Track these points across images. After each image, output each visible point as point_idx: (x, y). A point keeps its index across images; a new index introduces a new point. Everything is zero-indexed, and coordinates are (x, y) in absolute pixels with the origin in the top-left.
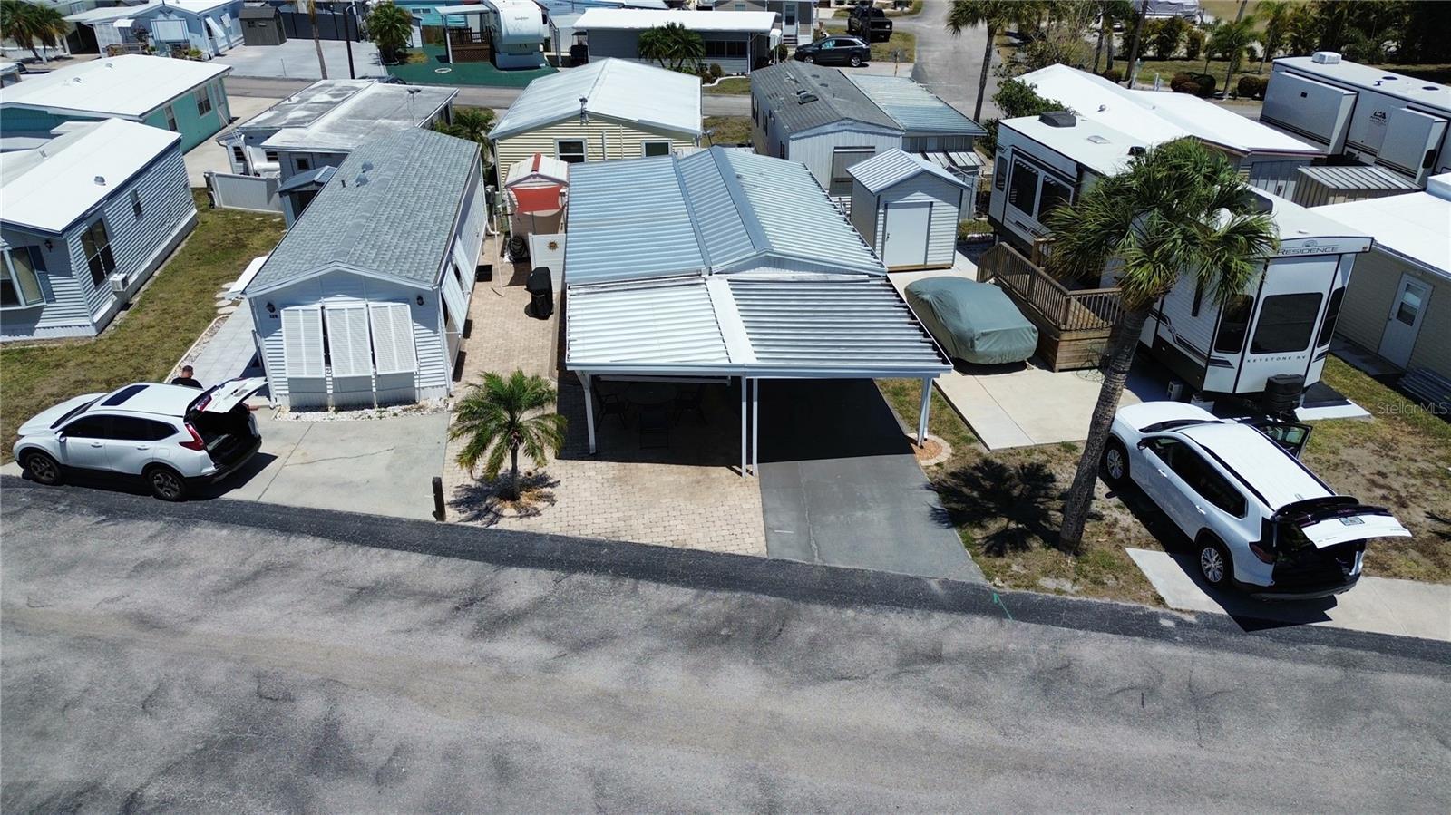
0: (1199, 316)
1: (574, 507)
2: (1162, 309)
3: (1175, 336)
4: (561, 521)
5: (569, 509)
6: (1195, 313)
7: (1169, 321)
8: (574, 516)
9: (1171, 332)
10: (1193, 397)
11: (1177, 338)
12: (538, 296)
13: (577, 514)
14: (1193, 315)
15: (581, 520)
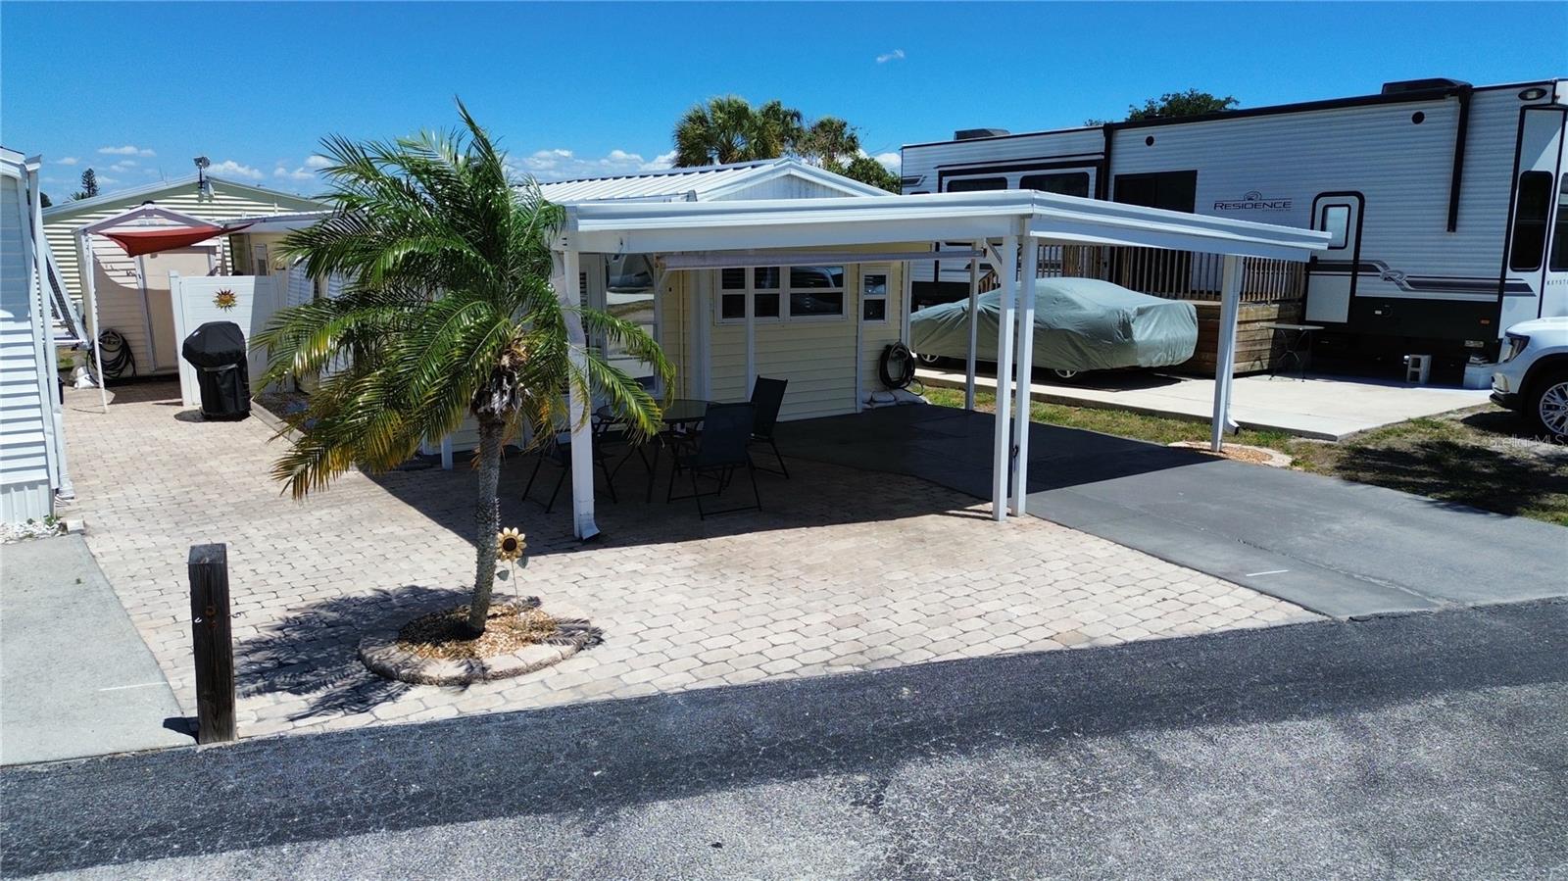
0: (1458, 229)
1: (671, 626)
2: (1361, 255)
3: (1404, 282)
4: (672, 660)
5: (663, 632)
6: (1452, 225)
7: (1384, 266)
8: (697, 642)
9: (1393, 280)
10: (1471, 361)
11: (1411, 283)
12: (220, 368)
13: (700, 636)
14: (1448, 230)
15: (729, 647)
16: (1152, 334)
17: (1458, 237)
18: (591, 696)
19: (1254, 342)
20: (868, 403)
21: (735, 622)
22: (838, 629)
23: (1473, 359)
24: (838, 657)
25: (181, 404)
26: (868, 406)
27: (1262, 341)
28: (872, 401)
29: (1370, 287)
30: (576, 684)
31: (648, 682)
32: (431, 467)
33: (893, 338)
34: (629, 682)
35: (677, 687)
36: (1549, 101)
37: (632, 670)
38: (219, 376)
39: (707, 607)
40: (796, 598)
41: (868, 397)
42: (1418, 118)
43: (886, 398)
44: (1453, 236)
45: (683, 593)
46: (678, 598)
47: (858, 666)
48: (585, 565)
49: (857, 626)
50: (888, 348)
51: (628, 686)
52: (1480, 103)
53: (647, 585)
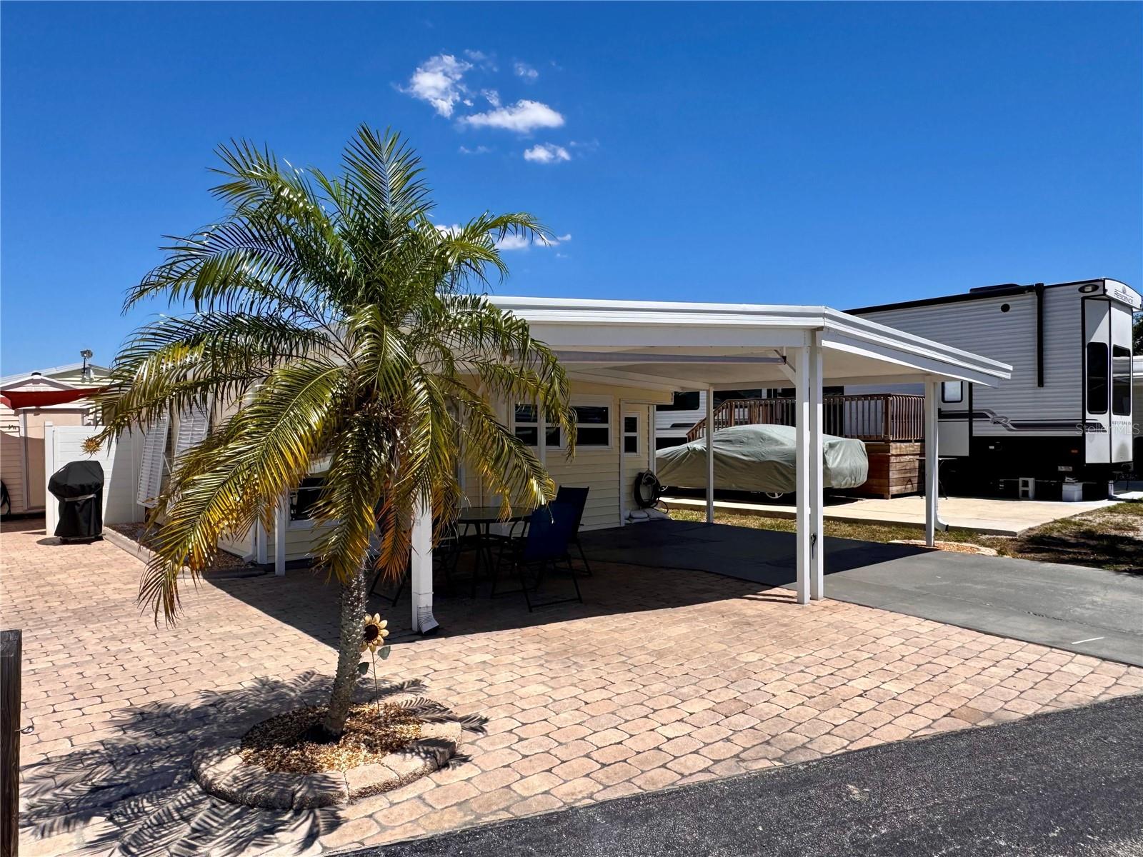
0: (1045, 385)
1: (546, 720)
2: (974, 405)
3: (1009, 425)
4: (563, 762)
5: (541, 728)
6: (1041, 383)
7: (992, 413)
8: (583, 739)
9: (999, 423)
10: (1066, 481)
11: (1014, 425)
12: (80, 498)
13: (583, 731)
14: (1039, 386)
15: (620, 743)
16: (840, 463)
17: (1045, 391)
18: (486, 816)
19: (906, 471)
20: (628, 519)
21: (613, 713)
22: (727, 717)
23: (1067, 479)
24: (745, 750)
25: (44, 533)
26: (628, 522)
27: (911, 470)
28: (631, 517)
29: (983, 429)
30: (462, 800)
31: (546, 793)
32: (266, 574)
33: (643, 467)
34: (526, 794)
35: (584, 798)
36: (1102, 293)
37: (523, 777)
38: (78, 505)
39: (575, 697)
40: (662, 685)
41: (627, 514)
42: (1005, 308)
43: (641, 515)
44: (1042, 390)
45: (543, 683)
46: (542, 689)
47: (774, 759)
48: (432, 658)
49: (743, 712)
50: (640, 475)
51: (525, 798)
52: (1050, 296)
53: (503, 676)
